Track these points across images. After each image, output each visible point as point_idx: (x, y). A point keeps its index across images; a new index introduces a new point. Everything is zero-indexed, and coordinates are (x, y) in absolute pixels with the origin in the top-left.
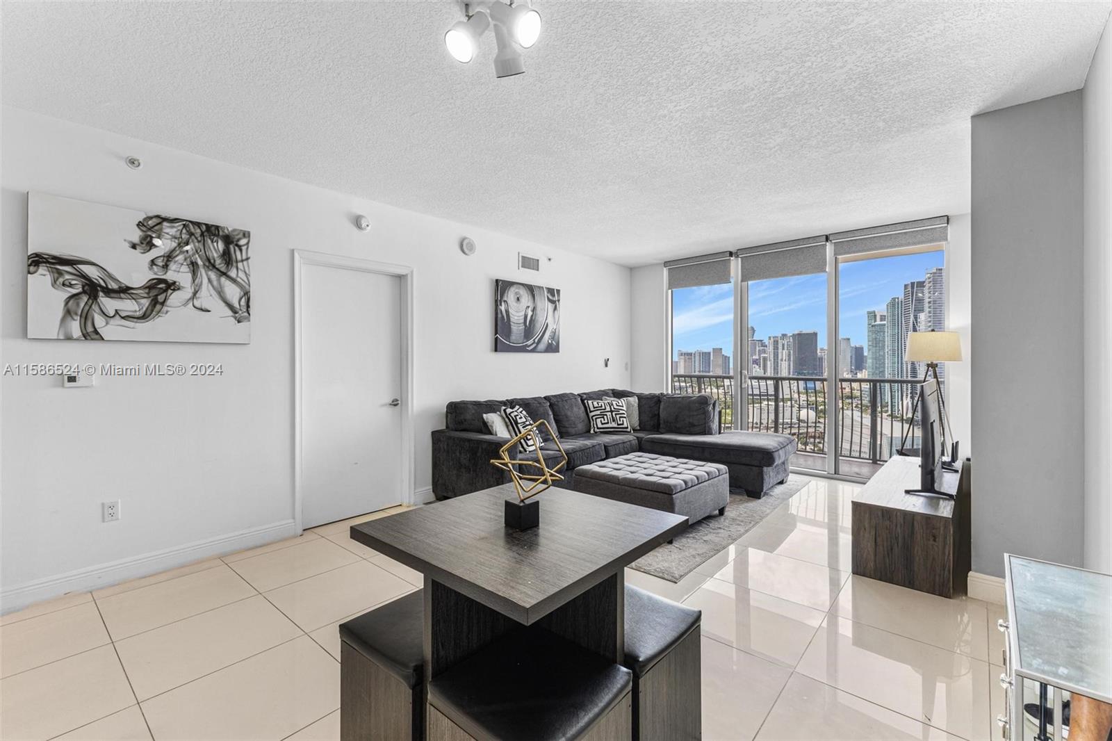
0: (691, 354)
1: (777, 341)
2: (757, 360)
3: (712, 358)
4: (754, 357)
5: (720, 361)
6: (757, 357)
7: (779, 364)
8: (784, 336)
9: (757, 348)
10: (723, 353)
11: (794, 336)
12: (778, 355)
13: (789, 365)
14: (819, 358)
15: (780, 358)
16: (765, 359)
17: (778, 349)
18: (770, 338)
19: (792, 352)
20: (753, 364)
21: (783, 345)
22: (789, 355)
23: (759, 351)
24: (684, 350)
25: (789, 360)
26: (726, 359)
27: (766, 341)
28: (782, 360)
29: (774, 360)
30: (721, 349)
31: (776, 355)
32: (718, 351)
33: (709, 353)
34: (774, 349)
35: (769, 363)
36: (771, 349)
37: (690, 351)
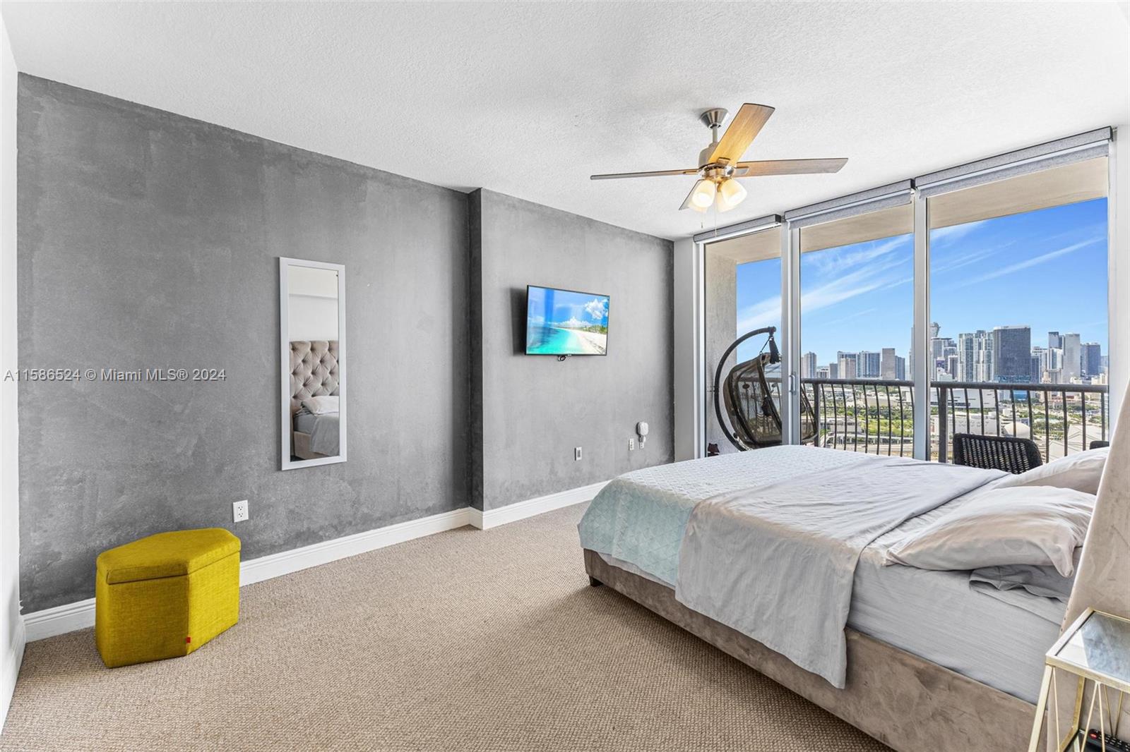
0: (854, 356)
1: (971, 340)
2: (943, 362)
3: (881, 360)
4: (939, 359)
5: (892, 363)
6: (944, 359)
7: (974, 367)
8: (980, 333)
9: (943, 348)
10: (896, 355)
11: (996, 332)
12: (972, 356)
13: (989, 368)
14: (1033, 360)
15: (975, 359)
16: (954, 361)
17: (972, 348)
18: (961, 336)
19: (992, 352)
20: (937, 366)
21: (980, 344)
22: (989, 356)
23: (946, 351)
24: (846, 351)
25: (989, 361)
26: (900, 361)
27: (956, 340)
28: (978, 362)
29: (967, 361)
30: (894, 349)
31: (969, 356)
32: (889, 352)
33: (878, 354)
34: (967, 349)
35: (959, 365)
36: (961, 348)
37: (852, 352)
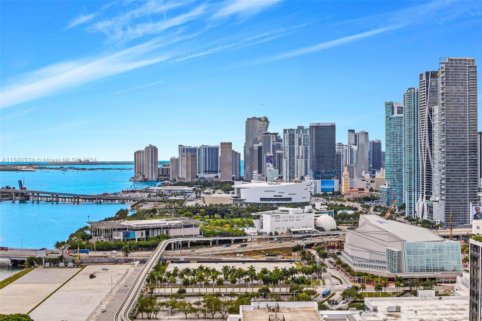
0: (194, 150)
1: (293, 135)
2: (271, 157)
3: (220, 154)
4: (268, 154)
5: (229, 158)
6: (272, 155)
7: (295, 162)
8: (300, 128)
9: (272, 143)
10: (233, 149)
11: (311, 127)
12: (294, 151)
14: (337, 156)
15: (296, 155)
16: (280, 156)
18: (285, 131)
19: (309, 147)
20: (267, 162)
21: (300, 140)
22: (306, 151)
23: (273, 146)
24: (187, 145)
26: (236, 155)
27: (281, 135)
28: (298, 157)
29: (290, 157)
30: (231, 143)
31: (292, 151)
32: (227, 146)
33: (217, 149)
34: (289, 145)
35: (284, 161)
36: (286, 144)
37: (194, 146)
